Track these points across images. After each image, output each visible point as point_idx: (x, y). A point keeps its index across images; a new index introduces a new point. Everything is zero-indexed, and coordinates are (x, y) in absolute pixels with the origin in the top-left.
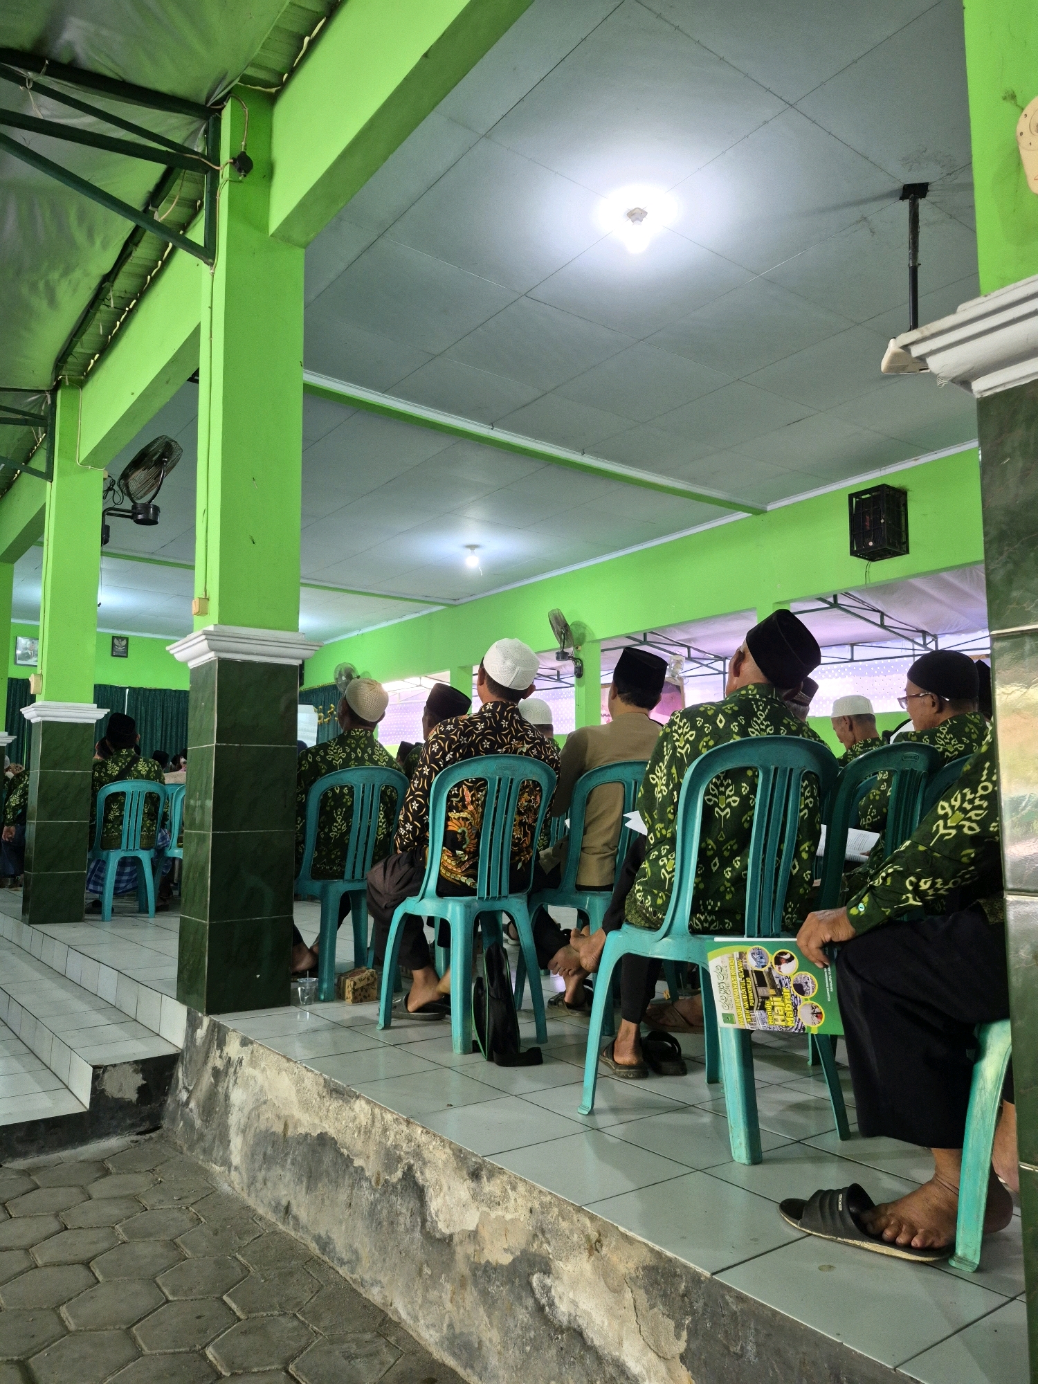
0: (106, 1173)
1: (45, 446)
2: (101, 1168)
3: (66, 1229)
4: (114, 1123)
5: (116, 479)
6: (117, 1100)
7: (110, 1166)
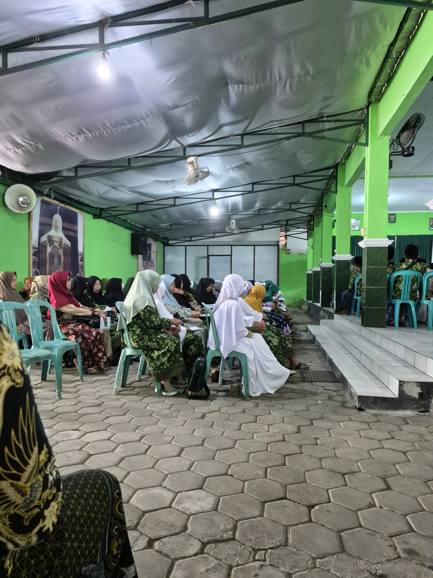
0: (407, 423)
1: (365, 132)
2: (405, 421)
3: (394, 438)
4: (409, 405)
5: (395, 139)
6: (410, 396)
7: (409, 421)
